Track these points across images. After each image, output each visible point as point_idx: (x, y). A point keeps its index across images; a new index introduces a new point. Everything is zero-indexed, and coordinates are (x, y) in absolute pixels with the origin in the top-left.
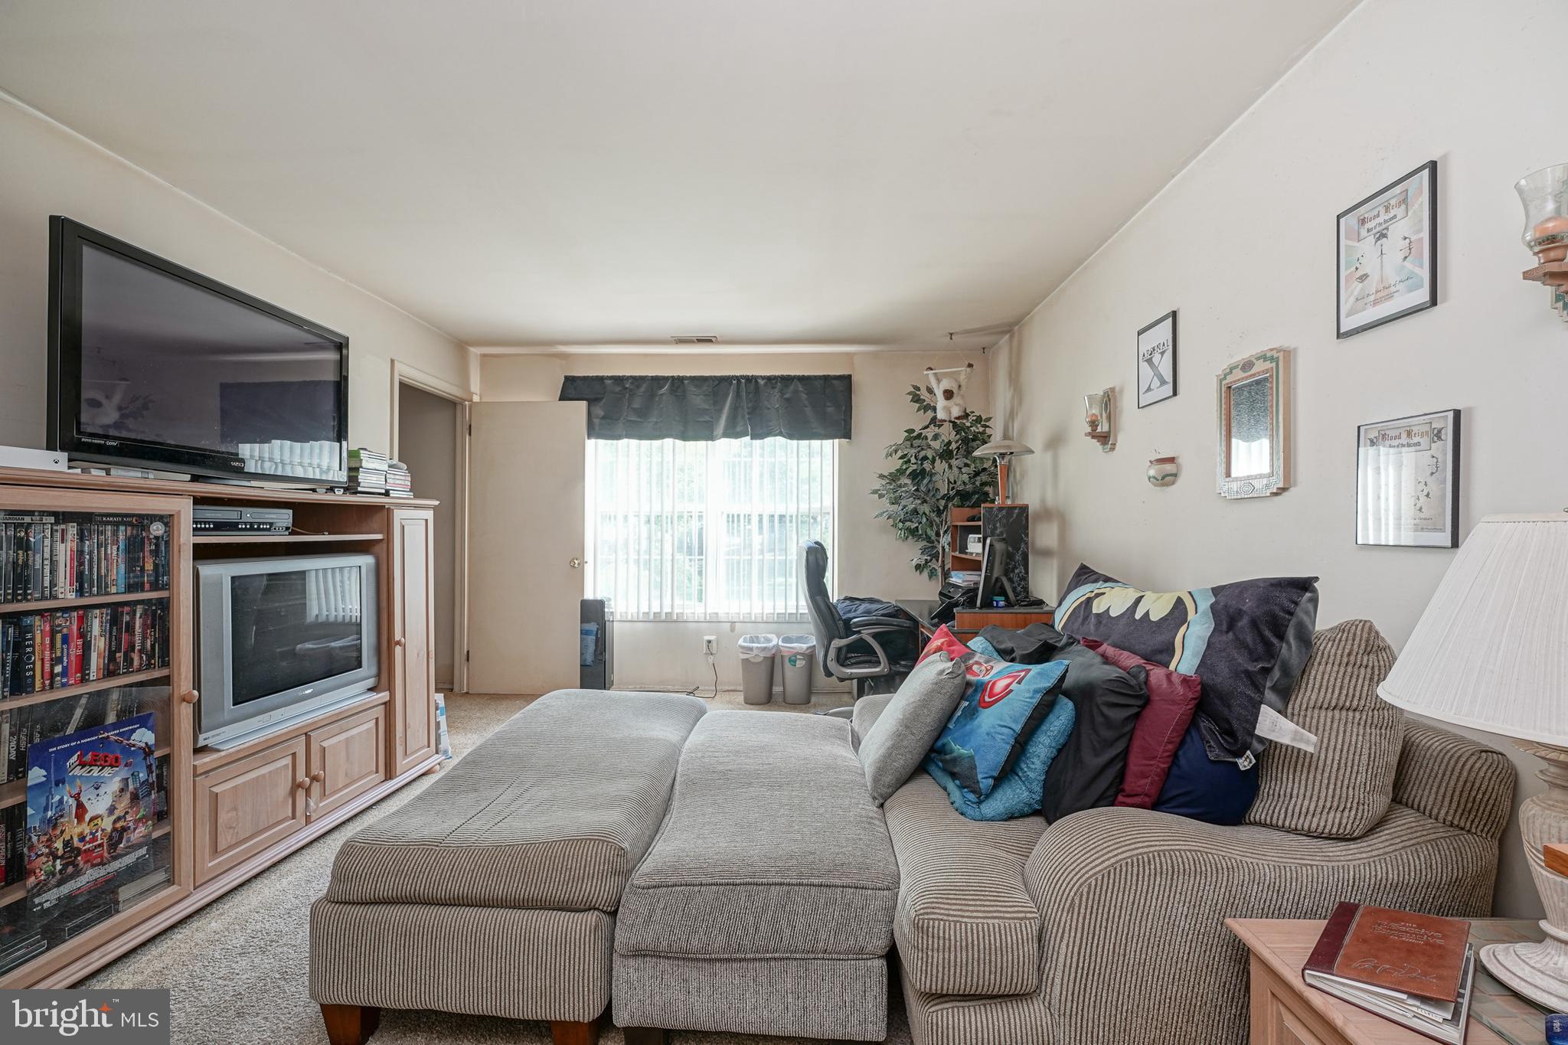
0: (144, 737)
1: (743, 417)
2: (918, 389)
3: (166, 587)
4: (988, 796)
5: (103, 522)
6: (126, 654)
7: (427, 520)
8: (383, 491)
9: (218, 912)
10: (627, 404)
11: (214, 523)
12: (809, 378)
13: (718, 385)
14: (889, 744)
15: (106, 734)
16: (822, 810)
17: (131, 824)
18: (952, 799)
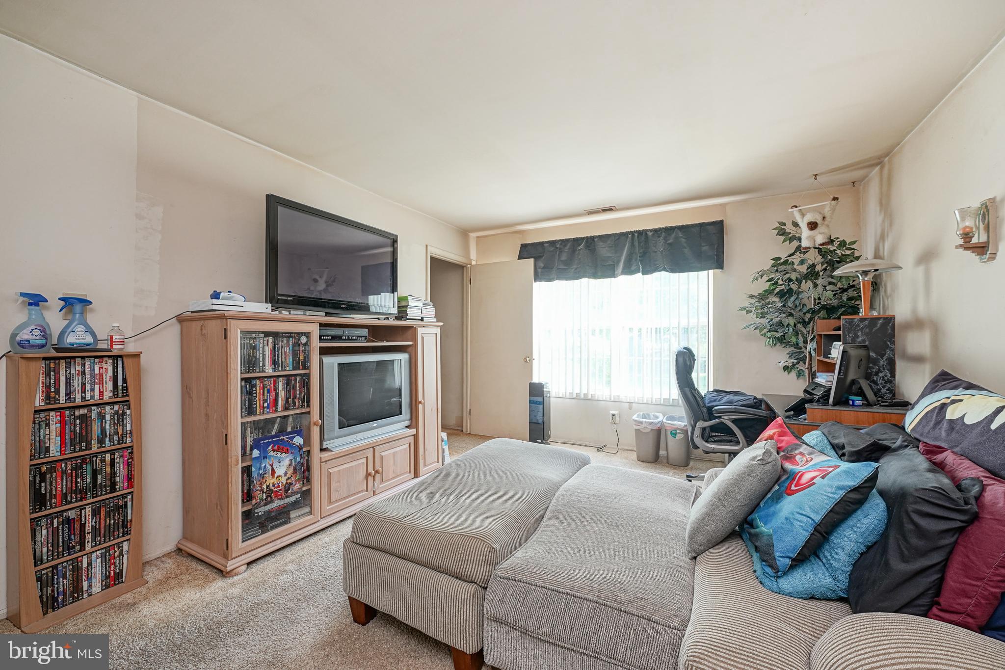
0: (298, 440)
1: (636, 260)
2: (785, 224)
3: (308, 368)
4: (785, 573)
5: (283, 336)
6: (293, 399)
7: (436, 334)
8: (420, 318)
9: (330, 533)
10: (557, 258)
11: (331, 336)
12: (687, 227)
13: (618, 239)
14: (704, 510)
15: (283, 438)
16: (641, 552)
17: (293, 482)
18: (755, 568)
